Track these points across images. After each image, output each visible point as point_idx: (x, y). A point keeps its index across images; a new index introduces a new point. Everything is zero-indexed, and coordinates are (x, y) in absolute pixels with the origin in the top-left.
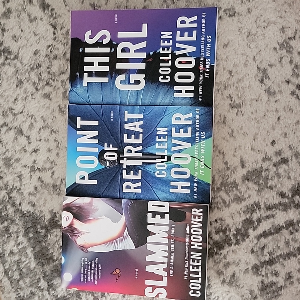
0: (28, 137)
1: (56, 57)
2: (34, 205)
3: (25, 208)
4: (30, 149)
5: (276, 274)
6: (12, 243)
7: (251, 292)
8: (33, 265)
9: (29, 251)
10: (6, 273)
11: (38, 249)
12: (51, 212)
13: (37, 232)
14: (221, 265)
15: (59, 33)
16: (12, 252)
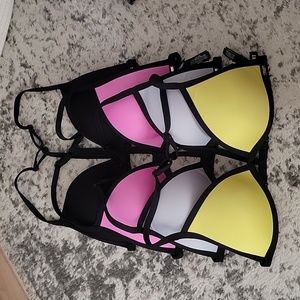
0: (38, 186)
1: (49, 123)
2: (50, 238)
3: (44, 240)
4: (40, 194)
5: (236, 263)
6: (39, 269)
7: (221, 280)
8: (56, 284)
9: (51, 274)
10: (37, 293)
11: (58, 271)
12: (63, 240)
13: (55, 258)
14: (194, 263)
15: (49, 105)
16: (39, 276)
